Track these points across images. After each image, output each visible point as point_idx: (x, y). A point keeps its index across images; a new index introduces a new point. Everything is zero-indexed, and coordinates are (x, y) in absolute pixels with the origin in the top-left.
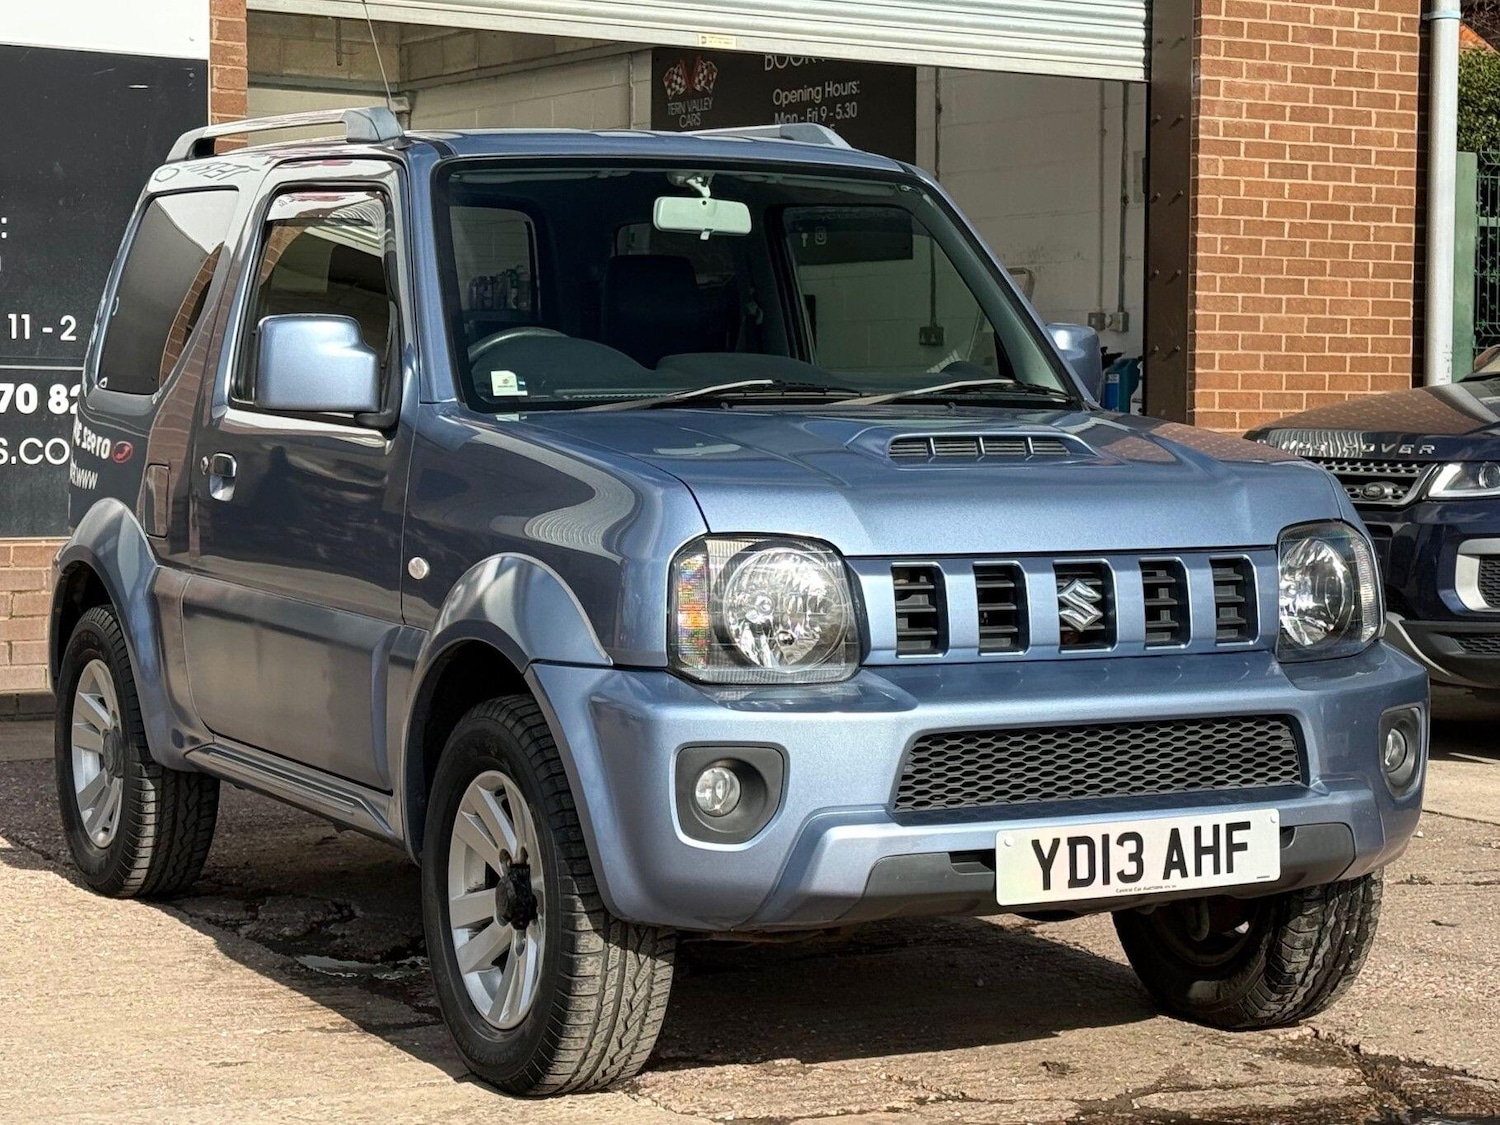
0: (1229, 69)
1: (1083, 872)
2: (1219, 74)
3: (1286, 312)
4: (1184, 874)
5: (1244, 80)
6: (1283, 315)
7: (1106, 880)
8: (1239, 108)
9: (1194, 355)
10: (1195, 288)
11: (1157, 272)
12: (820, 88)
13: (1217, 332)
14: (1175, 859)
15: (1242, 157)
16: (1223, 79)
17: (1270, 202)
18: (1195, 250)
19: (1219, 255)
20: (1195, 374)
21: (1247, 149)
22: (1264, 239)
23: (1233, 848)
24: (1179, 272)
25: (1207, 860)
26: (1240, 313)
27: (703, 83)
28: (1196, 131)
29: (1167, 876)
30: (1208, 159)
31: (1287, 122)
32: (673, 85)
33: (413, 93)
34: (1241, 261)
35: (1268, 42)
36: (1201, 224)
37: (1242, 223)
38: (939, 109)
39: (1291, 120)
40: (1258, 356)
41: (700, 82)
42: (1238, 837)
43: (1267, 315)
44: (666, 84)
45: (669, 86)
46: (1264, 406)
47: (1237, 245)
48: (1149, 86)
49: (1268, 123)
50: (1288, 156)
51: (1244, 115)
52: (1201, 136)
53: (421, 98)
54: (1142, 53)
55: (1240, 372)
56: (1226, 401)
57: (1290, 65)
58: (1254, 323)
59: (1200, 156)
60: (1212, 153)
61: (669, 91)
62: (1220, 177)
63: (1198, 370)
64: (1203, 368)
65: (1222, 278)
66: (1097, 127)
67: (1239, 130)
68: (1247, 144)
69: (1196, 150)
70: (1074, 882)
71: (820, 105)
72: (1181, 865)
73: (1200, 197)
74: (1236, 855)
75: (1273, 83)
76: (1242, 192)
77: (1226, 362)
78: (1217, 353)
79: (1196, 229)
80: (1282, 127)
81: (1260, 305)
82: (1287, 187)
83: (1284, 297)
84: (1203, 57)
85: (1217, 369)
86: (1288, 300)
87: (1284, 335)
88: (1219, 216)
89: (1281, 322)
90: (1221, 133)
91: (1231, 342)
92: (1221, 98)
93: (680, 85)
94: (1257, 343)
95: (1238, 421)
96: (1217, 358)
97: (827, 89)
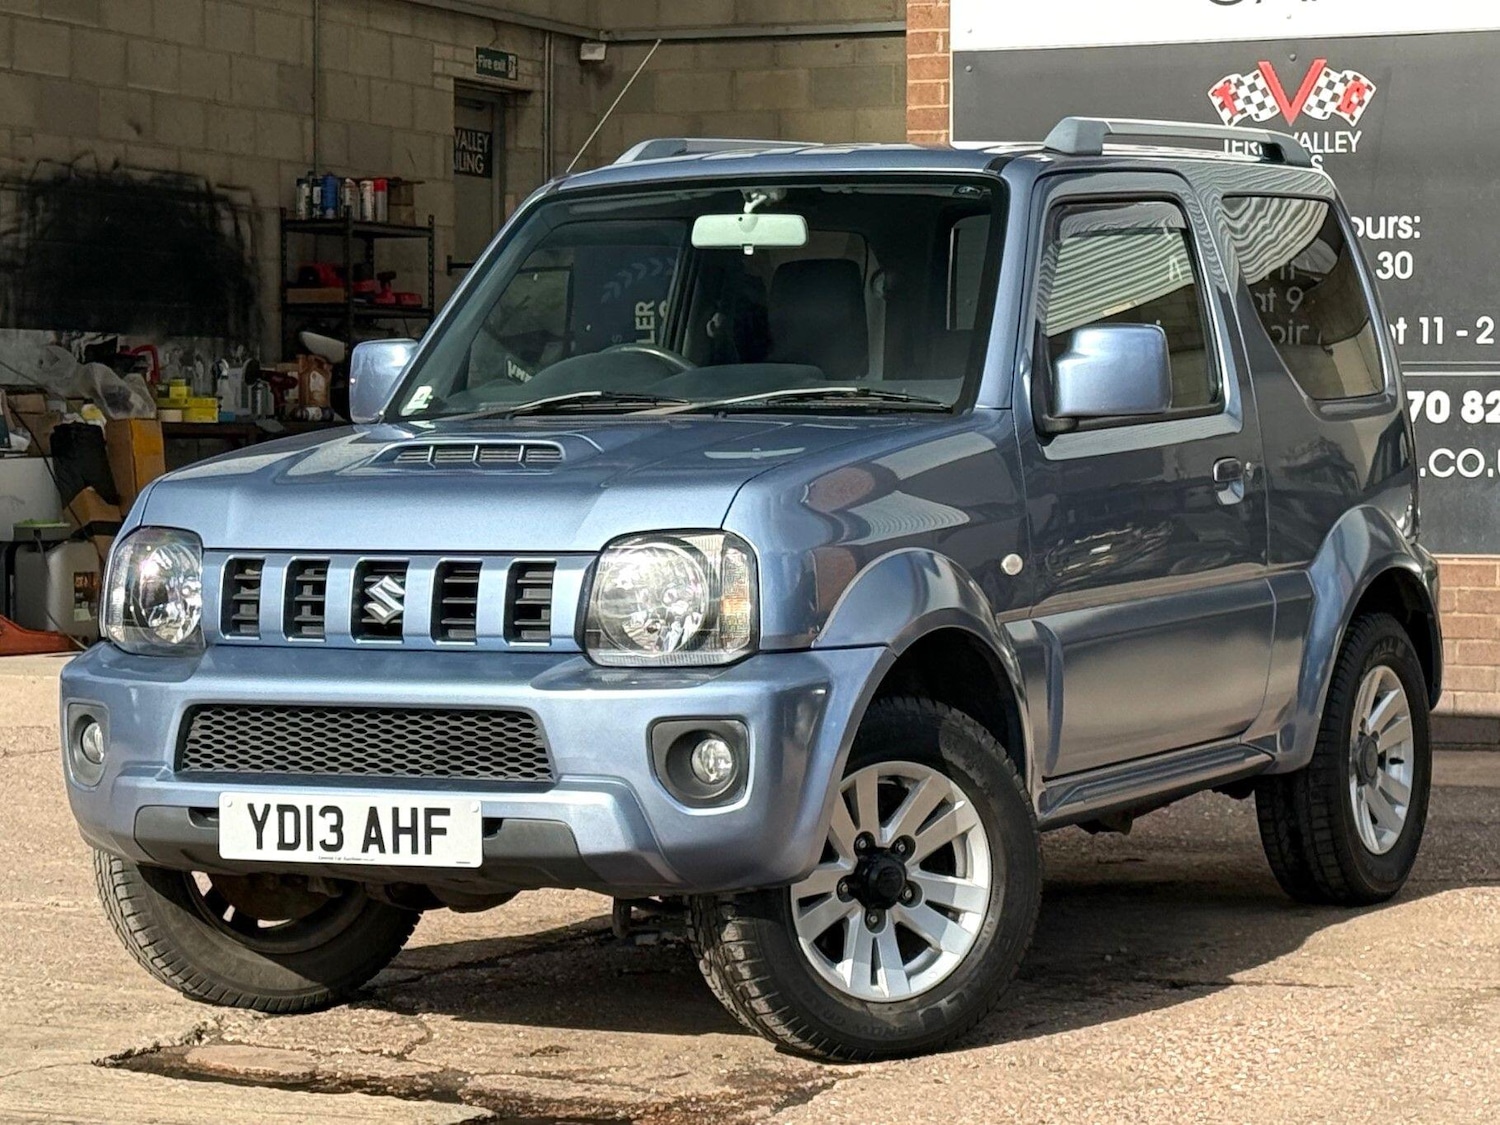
1: (290, 838)
4: (382, 850)
7: (310, 847)
14: (373, 835)
23: (431, 831)
25: (405, 840)
29: (365, 849)
42: (437, 821)
70: (282, 845)
72: (379, 841)
74: (435, 838)
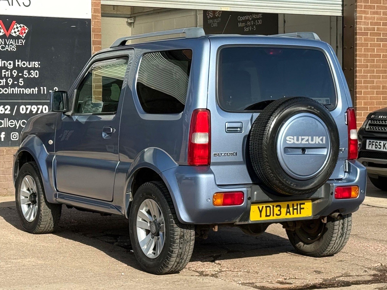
0: (365, 12)
2: (363, 14)
3: (382, 79)
5: (369, 15)
6: (381, 80)
8: (368, 23)
9: (356, 91)
10: (356, 73)
11: (346, 68)
12: (251, 16)
13: (363, 85)
15: (369, 36)
16: (363, 15)
17: (377, 49)
18: (356, 62)
19: (363, 63)
20: (356, 97)
21: (370, 34)
22: (375, 59)
24: (352, 68)
26: (369, 79)
27: (218, 14)
28: (356, 30)
30: (360, 37)
31: (381, 27)
32: (209, 15)
33: (135, 17)
34: (369, 65)
35: (376, 5)
36: (358, 55)
37: (369, 55)
38: (285, 22)
39: (382, 26)
40: (374, 91)
41: (217, 14)
43: (376, 80)
44: (207, 15)
45: (208, 15)
46: (376, 105)
47: (368, 61)
48: (343, 17)
49: (376, 27)
50: (382, 36)
51: (369, 25)
52: (357, 31)
53: (137, 19)
54: (341, 8)
55: (369, 96)
56: (365, 103)
57: (382, 11)
58: (373, 82)
59: (357, 36)
60: (360, 36)
61: (208, 17)
62: (363, 42)
63: (357, 95)
64: (359, 95)
65: (364, 70)
66: (329, 27)
67: (368, 29)
68: (370, 33)
69: (356, 35)
71: (251, 21)
73: (357, 48)
75: (377, 16)
76: (369, 46)
77: (365, 93)
78: (363, 90)
79: (356, 56)
80: (380, 28)
81: (374, 77)
82: (382, 44)
83: (381, 75)
84: (358, 9)
85: (363, 95)
86: (382, 75)
87: (381, 85)
88: (363, 53)
89: (380, 81)
90: (363, 30)
91: (366, 87)
92: (363, 20)
93: (211, 15)
94: (373, 88)
95: (369, 109)
96: (363, 92)
97: (253, 16)
